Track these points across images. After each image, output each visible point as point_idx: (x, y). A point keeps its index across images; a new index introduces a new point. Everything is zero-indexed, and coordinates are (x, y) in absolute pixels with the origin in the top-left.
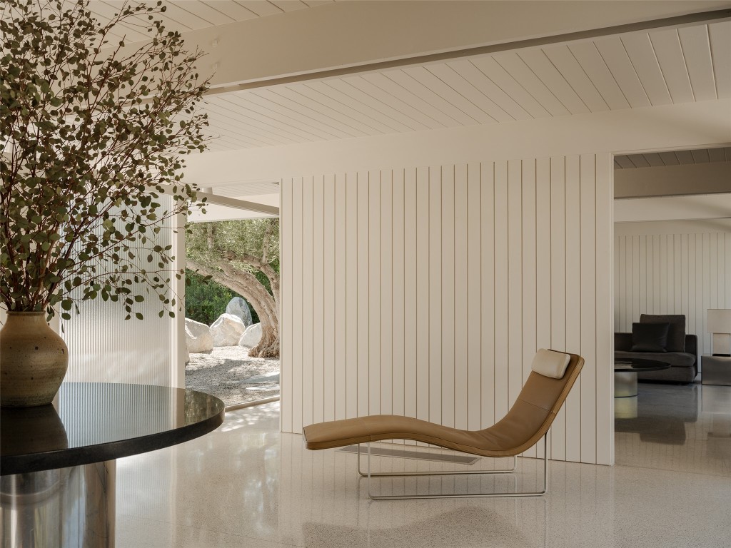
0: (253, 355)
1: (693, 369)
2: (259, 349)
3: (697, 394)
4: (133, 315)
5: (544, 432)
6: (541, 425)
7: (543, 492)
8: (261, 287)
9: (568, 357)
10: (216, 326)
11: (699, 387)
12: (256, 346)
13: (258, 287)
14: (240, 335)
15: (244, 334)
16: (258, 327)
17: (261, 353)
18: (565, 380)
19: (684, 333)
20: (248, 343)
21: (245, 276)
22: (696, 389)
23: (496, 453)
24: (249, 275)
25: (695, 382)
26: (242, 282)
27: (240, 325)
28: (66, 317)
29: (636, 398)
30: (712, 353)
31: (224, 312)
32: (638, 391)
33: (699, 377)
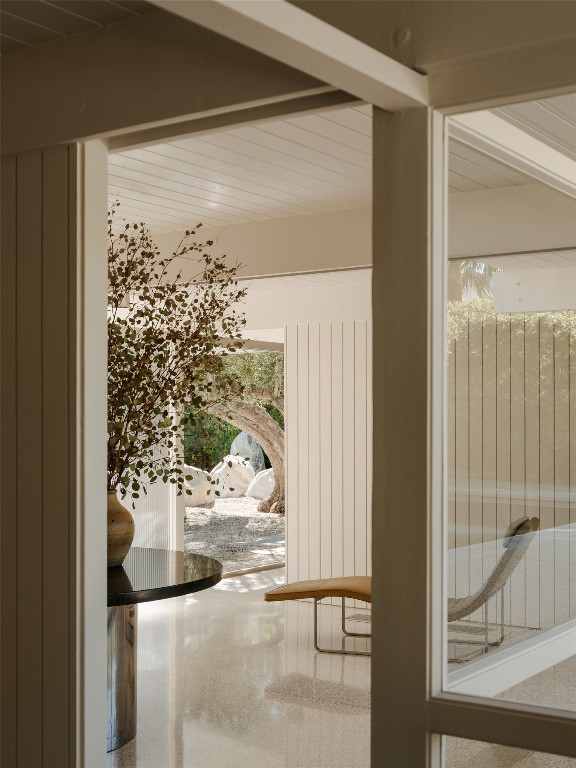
0: (264, 509)
2: (270, 502)
4: (184, 491)
8: (273, 424)
10: (218, 471)
12: (267, 498)
13: (270, 424)
14: (247, 482)
15: (254, 482)
16: (270, 474)
17: (273, 506)
20: (257, 494)
21: (253, 410)
24: (259, 409)
26: (249, 417)
27: (249, 470)
28: (136, 496)
31: (228, 453)
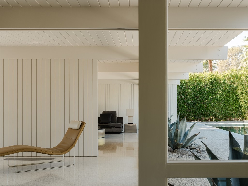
1: (122, 128)
3: (123, 136)
5: (74, 146)
6: (73, 144)
7: (74, 165)
9: (81, 122)
11: (124, 134)
18: (80, 129)
19: (116, 117)
22: (123, 134)
23: (58, 154)
25: (122, 133)
29: (104, 138)
30: (128, 123)
32: (105, 136)
33: (123, 131)
